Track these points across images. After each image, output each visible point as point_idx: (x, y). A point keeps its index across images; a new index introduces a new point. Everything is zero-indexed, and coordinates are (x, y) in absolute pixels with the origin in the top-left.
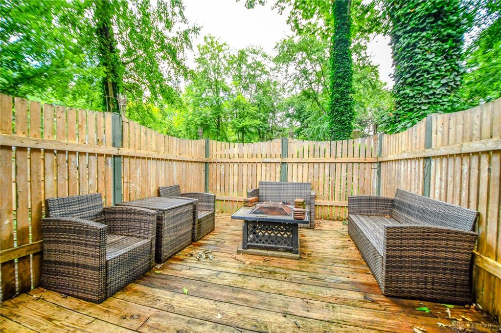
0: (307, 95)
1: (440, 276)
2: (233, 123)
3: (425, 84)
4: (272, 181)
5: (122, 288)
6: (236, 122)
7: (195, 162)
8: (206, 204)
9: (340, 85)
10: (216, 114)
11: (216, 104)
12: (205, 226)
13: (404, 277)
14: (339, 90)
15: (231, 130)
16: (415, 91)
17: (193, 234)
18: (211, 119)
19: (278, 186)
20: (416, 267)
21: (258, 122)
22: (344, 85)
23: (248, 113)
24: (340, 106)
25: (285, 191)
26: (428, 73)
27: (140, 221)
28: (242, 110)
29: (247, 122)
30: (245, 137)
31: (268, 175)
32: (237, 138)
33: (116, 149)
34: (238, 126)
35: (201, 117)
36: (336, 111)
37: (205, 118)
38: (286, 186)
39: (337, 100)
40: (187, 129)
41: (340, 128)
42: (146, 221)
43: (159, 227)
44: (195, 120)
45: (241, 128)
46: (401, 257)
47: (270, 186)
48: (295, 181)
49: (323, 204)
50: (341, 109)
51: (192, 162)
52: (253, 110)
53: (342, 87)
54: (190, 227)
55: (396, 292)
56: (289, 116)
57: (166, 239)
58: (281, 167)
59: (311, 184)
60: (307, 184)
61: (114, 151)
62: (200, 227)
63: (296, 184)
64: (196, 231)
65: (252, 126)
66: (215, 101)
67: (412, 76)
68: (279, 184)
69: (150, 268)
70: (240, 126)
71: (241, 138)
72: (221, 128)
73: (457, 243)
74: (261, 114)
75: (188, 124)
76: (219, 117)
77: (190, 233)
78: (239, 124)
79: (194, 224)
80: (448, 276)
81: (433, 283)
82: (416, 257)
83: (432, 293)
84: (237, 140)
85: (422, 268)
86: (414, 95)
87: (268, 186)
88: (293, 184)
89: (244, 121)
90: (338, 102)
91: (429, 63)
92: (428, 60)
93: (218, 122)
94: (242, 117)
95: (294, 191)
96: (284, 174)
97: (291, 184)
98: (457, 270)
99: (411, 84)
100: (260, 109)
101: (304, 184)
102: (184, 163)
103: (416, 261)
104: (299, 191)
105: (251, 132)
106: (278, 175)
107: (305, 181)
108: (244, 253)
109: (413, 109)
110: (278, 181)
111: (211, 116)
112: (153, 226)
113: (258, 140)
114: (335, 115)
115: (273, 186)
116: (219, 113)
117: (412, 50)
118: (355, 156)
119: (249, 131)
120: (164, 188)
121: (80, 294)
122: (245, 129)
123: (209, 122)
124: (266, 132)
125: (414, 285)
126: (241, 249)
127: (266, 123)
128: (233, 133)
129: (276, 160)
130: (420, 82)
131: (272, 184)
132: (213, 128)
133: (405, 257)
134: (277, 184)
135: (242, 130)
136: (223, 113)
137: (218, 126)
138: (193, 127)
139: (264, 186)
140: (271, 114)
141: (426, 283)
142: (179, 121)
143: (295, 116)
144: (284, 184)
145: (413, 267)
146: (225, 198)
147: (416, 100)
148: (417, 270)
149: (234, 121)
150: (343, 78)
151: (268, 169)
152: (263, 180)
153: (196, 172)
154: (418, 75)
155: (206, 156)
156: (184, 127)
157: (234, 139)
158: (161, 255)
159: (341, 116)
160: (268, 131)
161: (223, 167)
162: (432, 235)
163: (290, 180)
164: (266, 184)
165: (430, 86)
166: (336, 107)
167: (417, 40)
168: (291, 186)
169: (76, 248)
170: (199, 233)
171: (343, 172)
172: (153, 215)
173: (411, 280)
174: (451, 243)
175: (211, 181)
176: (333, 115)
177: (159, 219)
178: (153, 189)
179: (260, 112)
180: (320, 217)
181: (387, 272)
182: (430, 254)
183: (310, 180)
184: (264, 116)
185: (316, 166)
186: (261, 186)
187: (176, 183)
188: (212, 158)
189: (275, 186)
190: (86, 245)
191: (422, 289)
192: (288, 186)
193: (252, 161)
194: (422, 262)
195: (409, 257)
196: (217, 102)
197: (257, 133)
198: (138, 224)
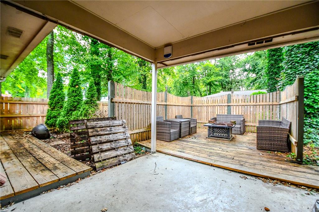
0: (258, 56)
1: (276, 143)
2: (203, 80)
3: (297, 68)
4: (223, 114)
5: (173, 141)
6: (205, 79)
7: (187, 106)
8: (193, 122)
9: (274, 55)
10: (192, 75)
11: (192, 69)
12: (193, 130)
13: (263, 143)
14: (274, 59)
15: (202, 84)
16: (293, 71)
17: (189, 132)
18: (189, 79)
19: (226, 116)
20: (267, 140)
21: (221, 78)
22: (277, 55)
23: (213, 73)
24: (275, 68)
25: (230, 119)
26: (298, 63)
27: (175, 124)
28: (209, 71)
29: (213, 78)
30: (211, 89)
31: (221, 111)
32: (206, 89)
33: (166, 103)
34: (207, 82)
35: (183, 78)
36: (271, 72)
37: (186, 78)
38: (230, 116)
39: (272, 65)
40: (175, 86)
41: (274, 82)
42: (177, 124)
43: (180, 126)
44: (180, 81)
45: (209, 83)
46: (262, 136)
47: (222, 116)
48: (235, 114)
49: (250, 125)
50: (275, 70)
51: (186, 106)
52: (217, 70)
53: (275, 57)
54: (188, 129)
55: (261, 148)
56: (246, 70)
57: (182, 131)
58: (228, 107)
59: (243, 115)
60: (241, 115)
61: (165, 103)
62: (191, 130)
63: (235, 115)
64: (190, 131)
65: (216, 81)
66: (191, 68)
67: (291, 64)
68: (226, 115)
69: (178, 138)
70: (208, 81)
71: (208, 89)
72: (195, 83)
73: (282, 132)
74: (223, 72)
75: (175, 83)
76: (194, 77)
77: (188, 131)
78: (207, 80)
79: (189, 128)
80: (279, 143)
81: (274, 145)
82: (267, 136)
83: (274, 148)
84: (206, 91)
85: (270, 140)
86: (292, 73)
87: (221, 116)
88: (234, 115)
89: (210, 78)
90: (273, 66)
91: (298, 59)
92: (298, 57)
93: (194, 80)
94: (209, 75)
95: (234, 119)
96: (229, 111)
97: (232, 115)
98: (282, 141)
99: (291, 68)
100: (222, 69)
101: (240, 115)
102: (183, 107)
103: (267, 138)
104: (237, 119)
105: (216, 85)
106: (226, 111)
107: (240, 114)
108: (208, 138)
109: (292, 79)
110: (226, 114)
111: (189, 77)
112: (179, 126)
113: (222, 89)
114: (271, 75)
115: (223, 116)
116: (194, 74)
117: (290, 52)
118: (267, 101)
119: (214, 84)
120: (178, 116)
121: (164, 140)
122: (211, 83)
123: (188, 81)
124: (226, 84)
125: (267, 145)
126: (207, 137)
127: (227, 78)
128: (203, 86)
129: (225, 105)
130: (294, 67)
131: (223, 115)
132: (190, 84)
133: (263, 136)
134: (225, 115)
135: (210, 84)
136: (196, 74)
137: (193, 83)
138: (178, 85)
139: (219, 116)
140: (231, 71)
141: (271, 145)
142: (171, 81)
143: (251, 70)
144: (229, 115)
145: (266, 140)
146: (200, 122)
147: (293, 75)
148: (268, 140)
149: (204, 79)
150: (276, 51)
151: (221, 108)
152: (219, 114)
153: (188, 110)
154: (293, 64)
155: (192, 103)
156: (173, 85)
157: (204, 90)
158: (181, 135)
159: (275, 75)
160: (229, 83)
161: (199, 108)
162: (272, 129)
163: (232, 114)
164: (220, 115)
165: (299, 69)
166: (271, 69)
167: (293, 47)
168: (233, 116)
169: (163, 128)
170: (191, 132)
171: (260, 109)
172: (179, 122)
173: (265, 144)
174: (279, 132)
175: (193, 114)
176: (269, 74)
177: (180, 124)
178: (174, 116)
179: (222, 71)
180: (248, 131)
181: (257, 141)
182: (272, 135)
183: (243, 114)
184: (225, 73)
185: (246, 107)
186: (217, 116)
187: (181, 114)
188: (194, 104)
189: (224, 116)
190: (166, 127)
191: (270, 147)
192: (231, 116)
193: (213, 105)
194: (270, 138)
195: (265, 136)
196: (193, 68)
197: (220, 85)
198: (174, 125)
